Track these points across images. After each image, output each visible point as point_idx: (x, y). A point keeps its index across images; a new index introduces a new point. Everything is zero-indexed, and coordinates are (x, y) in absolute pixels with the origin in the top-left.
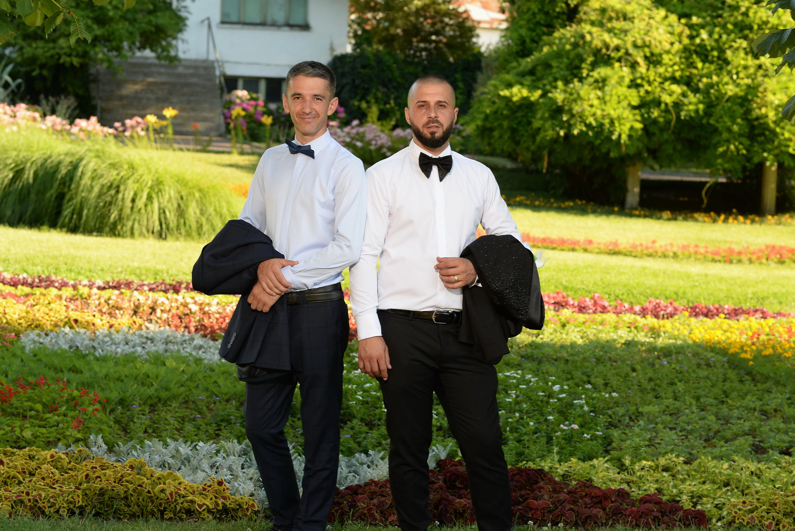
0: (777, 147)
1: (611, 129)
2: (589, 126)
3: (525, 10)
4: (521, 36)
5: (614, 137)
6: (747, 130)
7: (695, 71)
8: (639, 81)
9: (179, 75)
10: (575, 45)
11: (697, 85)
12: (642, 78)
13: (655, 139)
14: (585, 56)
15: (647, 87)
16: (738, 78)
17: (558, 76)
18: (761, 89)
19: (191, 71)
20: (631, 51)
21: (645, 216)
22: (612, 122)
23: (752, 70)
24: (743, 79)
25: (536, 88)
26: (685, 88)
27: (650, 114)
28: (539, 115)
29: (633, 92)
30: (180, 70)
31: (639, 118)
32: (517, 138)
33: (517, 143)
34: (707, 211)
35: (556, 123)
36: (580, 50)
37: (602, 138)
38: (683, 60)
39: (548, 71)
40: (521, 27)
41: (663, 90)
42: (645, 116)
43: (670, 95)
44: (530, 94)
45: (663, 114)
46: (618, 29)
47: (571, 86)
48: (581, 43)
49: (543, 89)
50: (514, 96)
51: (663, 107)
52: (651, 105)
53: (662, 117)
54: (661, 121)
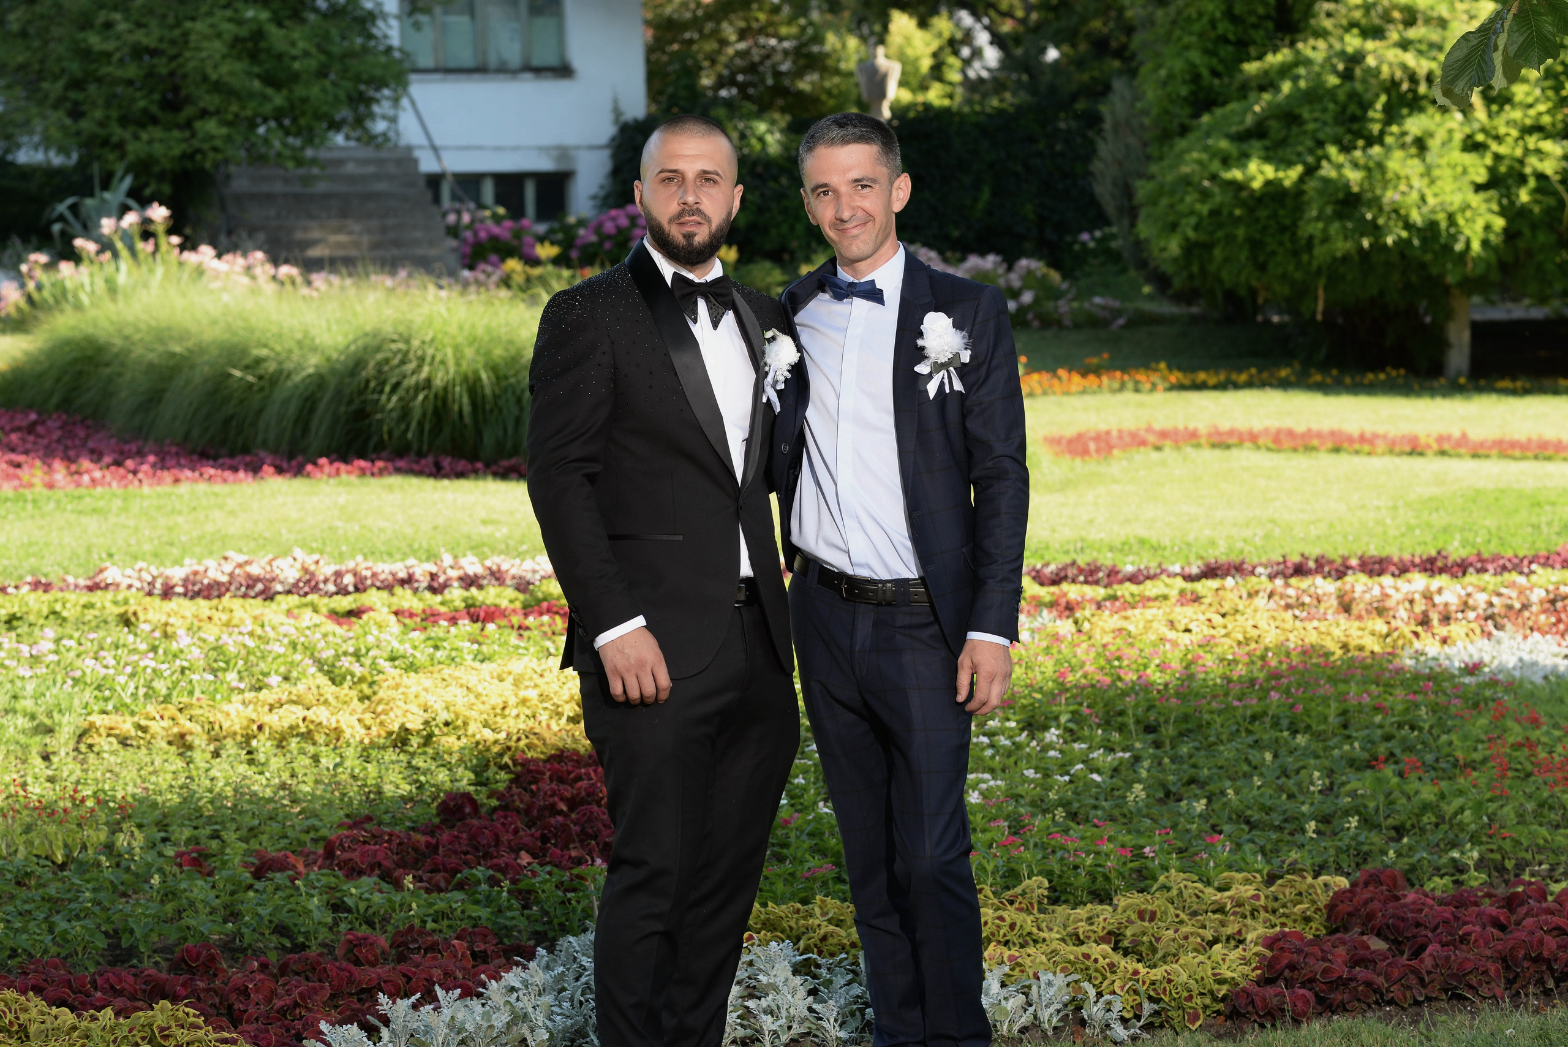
1: (1452, 230)
2: (1408, 226)
3: (1194, 15)
4: (1192, 65)
5: (1459, 247)
8: (1480, 137)
9: (352, 179)
10: (1347, 76)
12: (1483, 130)
13: (1521, 244)
14: (1369, 96)
17: (1321, 136)
19: (371, 169)
21: (1526, 392)
22: (1451, 218)
25: (1289, 164)
27: (1513, 198)
28: (1313, 212)
29: (1469, 159)
30: (350, 168)
31: (1495, 207)
32: (1261, 259)
33: (1262, 267)
35: (1350, 225)
36: (1358, 86)
37: (1437, 247)
38: (1550, 93)
39: (1295, 130)
40: (1187, 48)
41: (1527, 151)
42: (1505, 201)
43: (1541, 160)
44: (1281, 174)
45: (1539, 197)
46: (1420, 41)
47: (1358, 154)
48: (1358, 72)
49: (1305, 163)
50: (1253, 178)
51: (1532, 183)
52: (1510, 181)
53: (1536, 201)
54: (1537, 209)
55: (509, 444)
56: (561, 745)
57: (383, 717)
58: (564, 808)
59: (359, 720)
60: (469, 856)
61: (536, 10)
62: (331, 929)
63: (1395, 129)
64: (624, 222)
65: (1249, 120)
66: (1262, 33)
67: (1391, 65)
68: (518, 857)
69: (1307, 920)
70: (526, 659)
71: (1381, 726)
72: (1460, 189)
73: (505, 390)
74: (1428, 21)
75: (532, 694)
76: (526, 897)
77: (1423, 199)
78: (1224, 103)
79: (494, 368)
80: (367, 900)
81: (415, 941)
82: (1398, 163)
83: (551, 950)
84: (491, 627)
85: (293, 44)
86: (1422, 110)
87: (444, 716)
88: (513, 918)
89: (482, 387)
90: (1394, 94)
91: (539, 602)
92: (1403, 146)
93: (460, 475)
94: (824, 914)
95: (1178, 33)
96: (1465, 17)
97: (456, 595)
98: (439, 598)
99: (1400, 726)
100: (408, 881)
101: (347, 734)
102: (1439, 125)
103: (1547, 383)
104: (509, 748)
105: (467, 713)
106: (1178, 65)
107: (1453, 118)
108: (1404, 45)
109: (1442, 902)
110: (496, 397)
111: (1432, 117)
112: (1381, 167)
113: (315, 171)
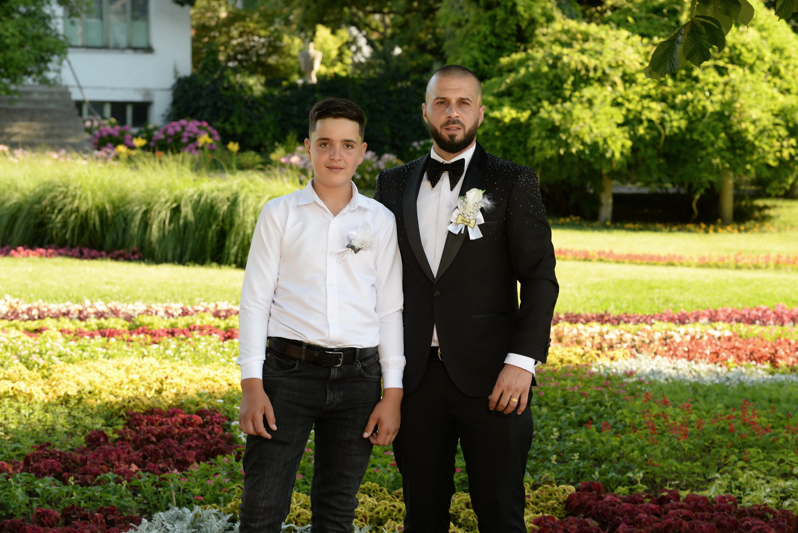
0: (757, 160)
1: (606, 146)
2: (583, 143)
3: (476, 33)
4: (474, 58)
6: (729, 144)
7: (667, 89)
8: (620, 100)
9: (36, 102)
10: (553, 66)
11: (673, 101)
12: (622, 96)
13: (640, 155)
14: (564, 77)
15: (627, 105)
16: (711, 94)
17: (540, 96)
18: (737, 105)
19: (46, 97)
20: (608, 71)
21: (641, 230)
23: (721, 87)
24: (714, 95)
25: (524, 110)
26: (663, 105)
27: (636, 131)
28: (536, 135)
29: (615, 110)
30: (35, 96)
31: (627, 135)
34: (697, 222)
35: (554, 142)
36: (559, 72)
37: (597, 155)
39: (527, 93)
41: (643, 108)
42: (632, 133)
43: (650, 112)
44: (519, 115)
45: (648, 131)
46: (591, 50)
47: (558, 106)
48: (559, 64)
49: (531, 110)
50: (505, 117)
51: (646, 124)
52: (635, 123)
53: (648, 133)
54: (648, 137)
55: (120, 242)
56: (152, 405)
57: (55, 388)
58: (154, 439)
59: (42, 389)
60: (104, 466)
61: (134, 18)
62: (27, 505)
63: (577, 94)
64: (178, 129)
65: (503, 87)
66: (510, 43)
67: (576, 62)
68: (130, 466)
69: (554, 509)
70: (132, 358)
71: (584, 404)
72: (610, 126)
73: (118, 214)
74: (595, 40)
75: (136, 377)
76: (135, 490)
77: (591, 130)
78: (490, 78)
79: (112, 202)
80: (48, 490)
81: (75, 514)
82: (579, 111)
83: (150, 520)
84: (113, 340)
85: (7, 30)
86: (591, 85)
87: (89, 388)
88: (129, 501)
89: (106, 212)
90: (577, 76)
91: (137, 327)
92: (581, 103)
93: (93, 258)
94: (298, 502)
95: (467, 41)
96: (613, 38)
97: (93, 322)
98: (83, 323)
99: (594, 404)
100: (71, 480)
101: (36, 396)
102: (600, 93)
103: (650, 226)
104: (124, 407)
105: (101, 387)
106: (467, 58)
107: (606, 90)
108: (583, 51)
109: (624, 501)
110: (114, 217)
111: (596, 88)
112: (570, 113)
113: (16, 97)
